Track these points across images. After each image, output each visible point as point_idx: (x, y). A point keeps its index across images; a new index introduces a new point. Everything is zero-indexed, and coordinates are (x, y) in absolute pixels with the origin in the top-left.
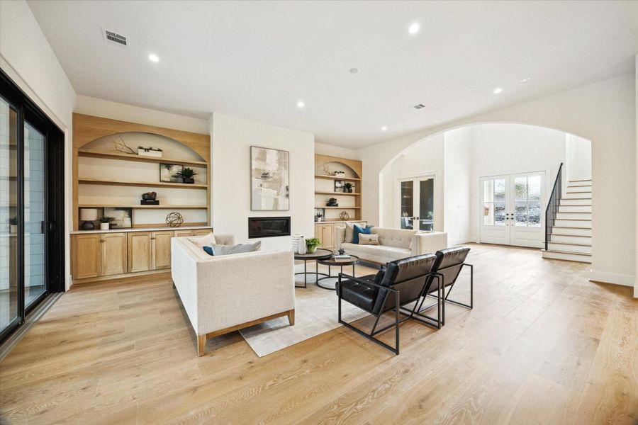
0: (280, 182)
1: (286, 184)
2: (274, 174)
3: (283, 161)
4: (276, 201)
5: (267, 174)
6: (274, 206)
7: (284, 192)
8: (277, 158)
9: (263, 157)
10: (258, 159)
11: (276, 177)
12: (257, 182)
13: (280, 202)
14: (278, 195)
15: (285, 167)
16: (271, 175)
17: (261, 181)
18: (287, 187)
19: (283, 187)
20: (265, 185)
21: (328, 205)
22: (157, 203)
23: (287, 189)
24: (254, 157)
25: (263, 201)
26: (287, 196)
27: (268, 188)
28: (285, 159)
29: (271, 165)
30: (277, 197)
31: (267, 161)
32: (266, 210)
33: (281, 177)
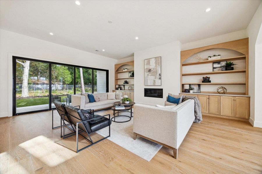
0: (156, 72)
1: (159, 72)
2: (153, 69)
3: (157, 62)
4: (154, 81)
5: (151, 70)
6: (153, 84)
7: (158, 76)
8: (154, 61)
9: (149, 63)
10: (147, 64)
11: (154, 70)
12: (146, 74)
13: (156, 81)
14: (155, 78)
15: (159, 65)
16: (152, 70)
17: (148, 73)
18: (160, 74)
19: (158, 75)
20: (150, 74)
21: (203, 82)
24: (145, 64)
25: (149, 81)
26: (160, 78)
27: (151, 76)
28: (159, 60)
29: (152, 65)
30: (154, 79)
32: (150, 85)
33: (157, 70)
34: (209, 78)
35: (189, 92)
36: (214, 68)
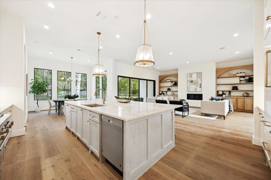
0: (197, 83)
1: (200, 83)
2: (195, 81)
3: (198, 76)
4: (196, 89)
6: (195, 91)
7: (199, 85)
8: (196, 75)
9: (191, 76)
10: (190, 77)
11: (196, 81)
12: (189, 84)
14: (196, 87)
15: (199, 78)
16: (194, 81)
17: (190, 83)
20: (192, 84)
21: (233, 89)
22: (170, 90)
23: (200, 85)
24: (188, 77)
25: (191, 89)
26: (200, 87)
28: (199, 75)
29: (194, 78)
31: (193, 77)
32: (192, 91)
33: (198, 81)
34: (237, 87)
35: (222, 96)
36: (240, 80)
